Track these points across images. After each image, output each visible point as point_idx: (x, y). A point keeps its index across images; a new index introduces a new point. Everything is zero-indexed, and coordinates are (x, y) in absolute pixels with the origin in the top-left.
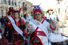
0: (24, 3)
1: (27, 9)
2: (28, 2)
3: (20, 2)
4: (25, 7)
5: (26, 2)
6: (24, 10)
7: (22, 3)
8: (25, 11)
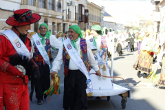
0: (81, 6)
1: (90, 20)
2: (92, 5)
3: (71, 3)
4: (83, 14)
5: (88, 4)
6: (82, 21)
7: (77, 5)
8: (83, 23)
